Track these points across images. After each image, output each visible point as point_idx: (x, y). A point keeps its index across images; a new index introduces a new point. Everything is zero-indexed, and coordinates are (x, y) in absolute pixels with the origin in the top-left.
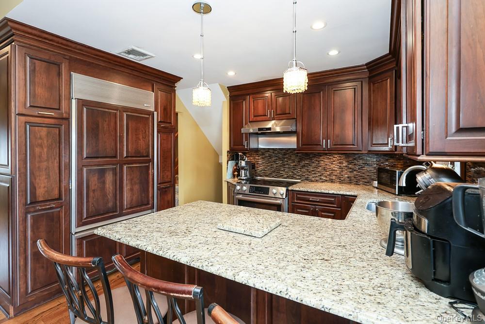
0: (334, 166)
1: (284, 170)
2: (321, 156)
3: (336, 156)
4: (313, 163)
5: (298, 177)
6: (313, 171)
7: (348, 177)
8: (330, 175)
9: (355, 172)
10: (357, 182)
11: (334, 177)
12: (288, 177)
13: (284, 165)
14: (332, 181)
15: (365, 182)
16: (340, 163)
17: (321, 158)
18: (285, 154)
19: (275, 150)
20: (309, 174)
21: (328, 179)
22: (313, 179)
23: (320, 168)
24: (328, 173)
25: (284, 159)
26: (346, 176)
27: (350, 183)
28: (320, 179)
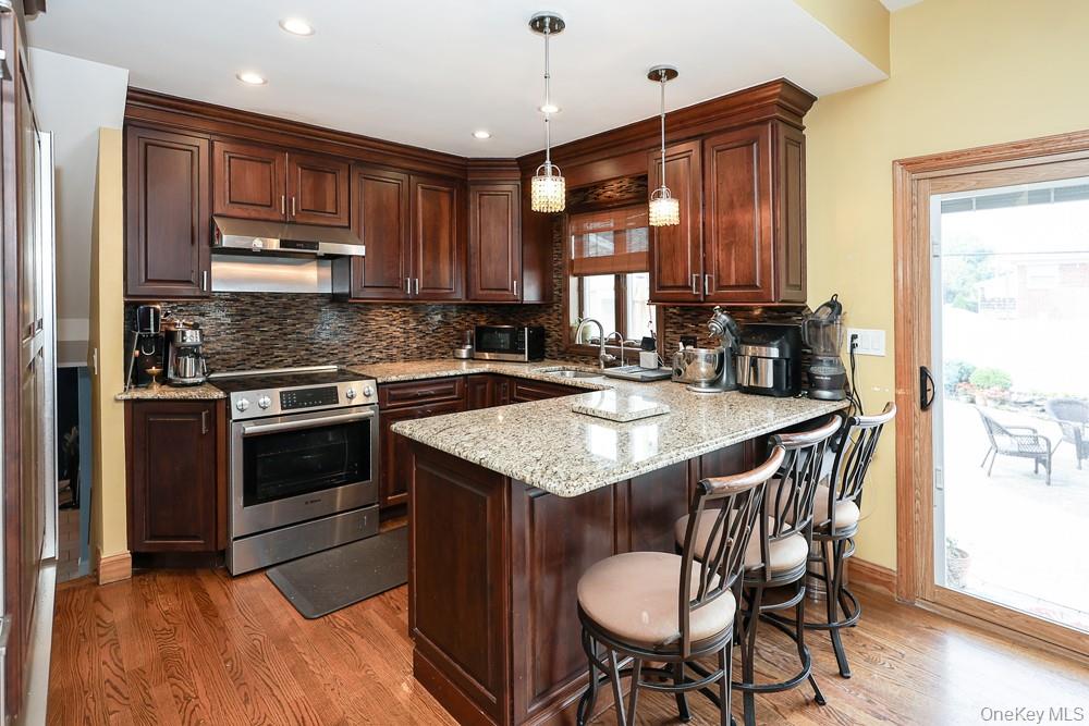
0: (394, 328)
1: (285, 348)
2: (370, 310)
3: (398, 310)
4: (355, 325)
5: (320, 360)
6: (355, 342)
7: (417, 348)
8: (387, 348)
9: (428, 339)
10: (430, 354)
11: (395, 351)
12: (296, 363)
13: (285, 334)
14: (391, 359)
15: (443, 354)
16: (405, 322)
17: (371, 315)
18: (286, 307)
19: (258, 298)
20: (347, 350)
21: (383, 356)
22: (355, 360)
23: (370, 335)
24: (385, 344)
25: (285, 318)
26: (415, 346)
27: (421, 358)
28: (370, 357)
